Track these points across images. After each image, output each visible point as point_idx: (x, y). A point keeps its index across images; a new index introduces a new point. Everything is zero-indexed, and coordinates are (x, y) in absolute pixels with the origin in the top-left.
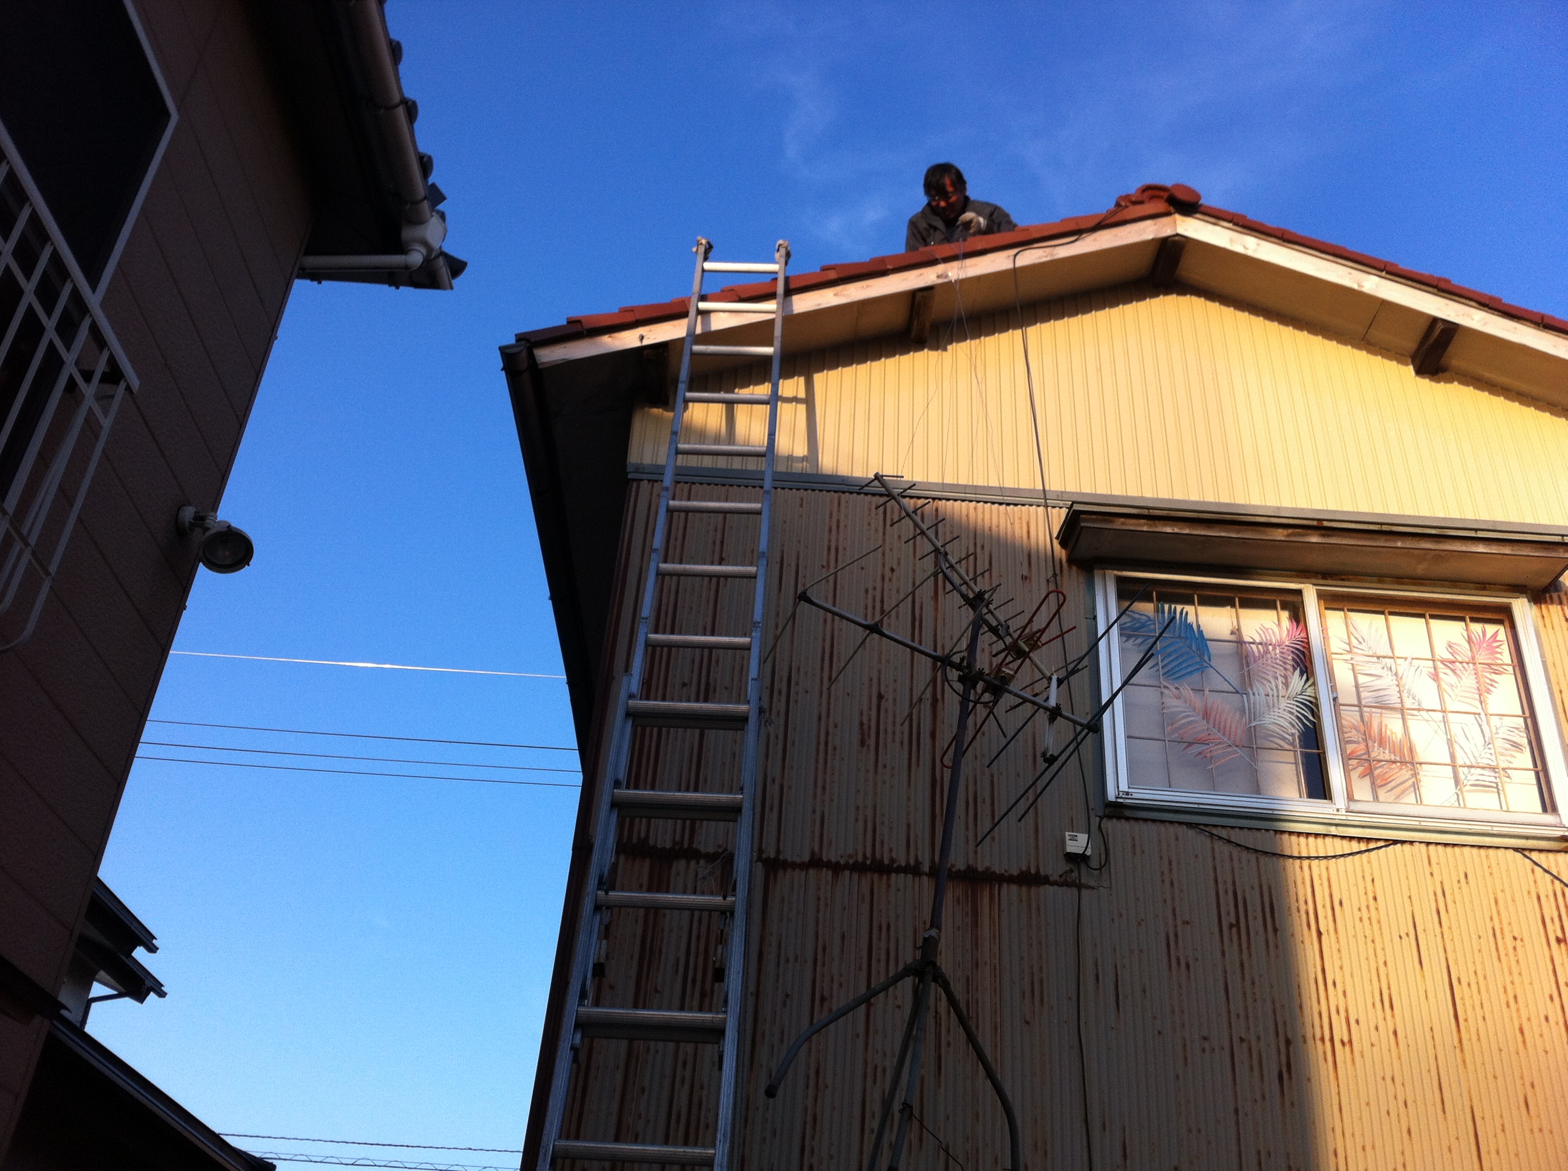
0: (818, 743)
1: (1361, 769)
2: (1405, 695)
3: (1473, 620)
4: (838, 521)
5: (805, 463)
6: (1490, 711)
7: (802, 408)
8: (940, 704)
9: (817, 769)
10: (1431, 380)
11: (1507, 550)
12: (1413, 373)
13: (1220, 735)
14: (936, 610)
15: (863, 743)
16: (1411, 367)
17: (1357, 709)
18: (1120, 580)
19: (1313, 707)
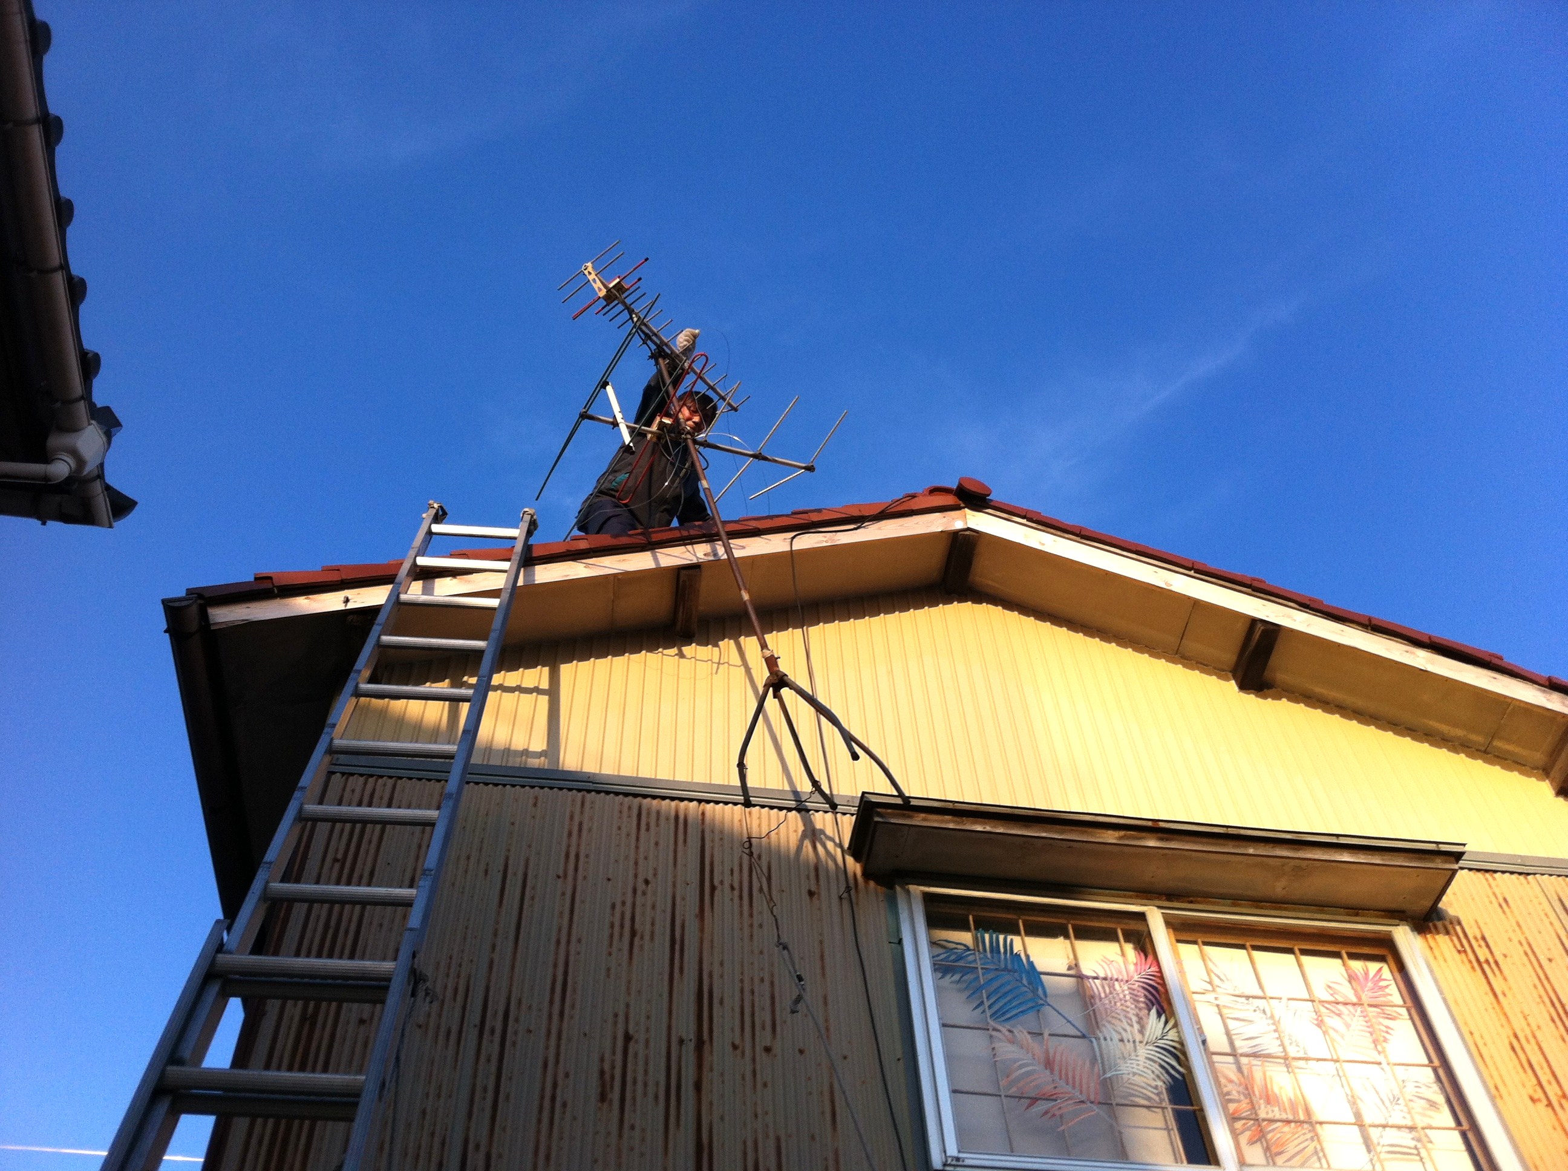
0: (542, 1098)
1: (1248, 1134)
2: (1287, 1043)
3: (1353, 956)
4: (581, 824)
5: (543, 759)
6: (1392, 1060)
7: (544, 700)
10: (1257, 696)
11: (1377, 860)
12: (1236, 688)
13: (1069, 1088)
14: (702, 930)
15: (603, 1097)
16: (1233, 682)
17: (1230, 1059)
18: (928, 898)
19: (1179, 1053)
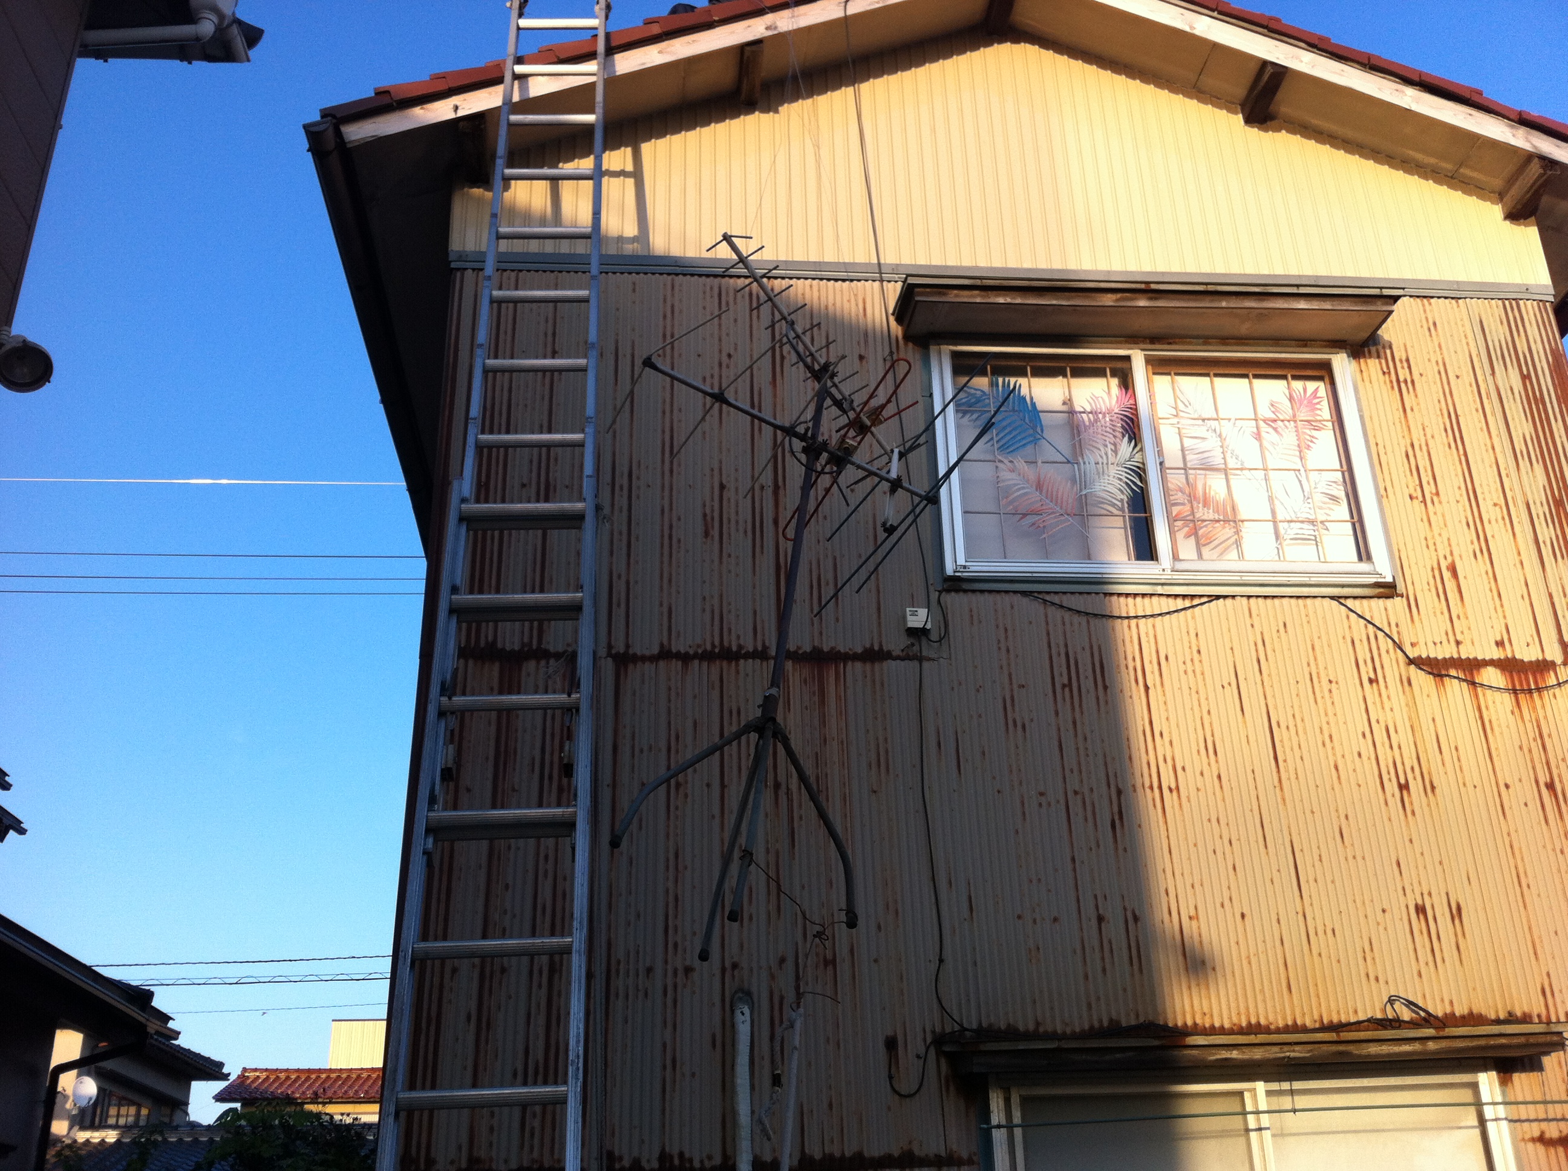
0: (662, 536)
1: (1186, 529)
2: (1228, 455)
3: (1295, 377)
4: (673, 306)
5: (635, 244)
6: (1309, 467)
7: (630, 182)
8: (781, 492)
9: (662, 563)
10: (1259, 129)
11: (1327, 305)
12: (1242, 122)
13: (1052, 505)
14: (775, 396)
15: (707, 534)
16: (1241, 116)
17: (1183, 471)
18: (955, 355)
19: (1140, 472)
